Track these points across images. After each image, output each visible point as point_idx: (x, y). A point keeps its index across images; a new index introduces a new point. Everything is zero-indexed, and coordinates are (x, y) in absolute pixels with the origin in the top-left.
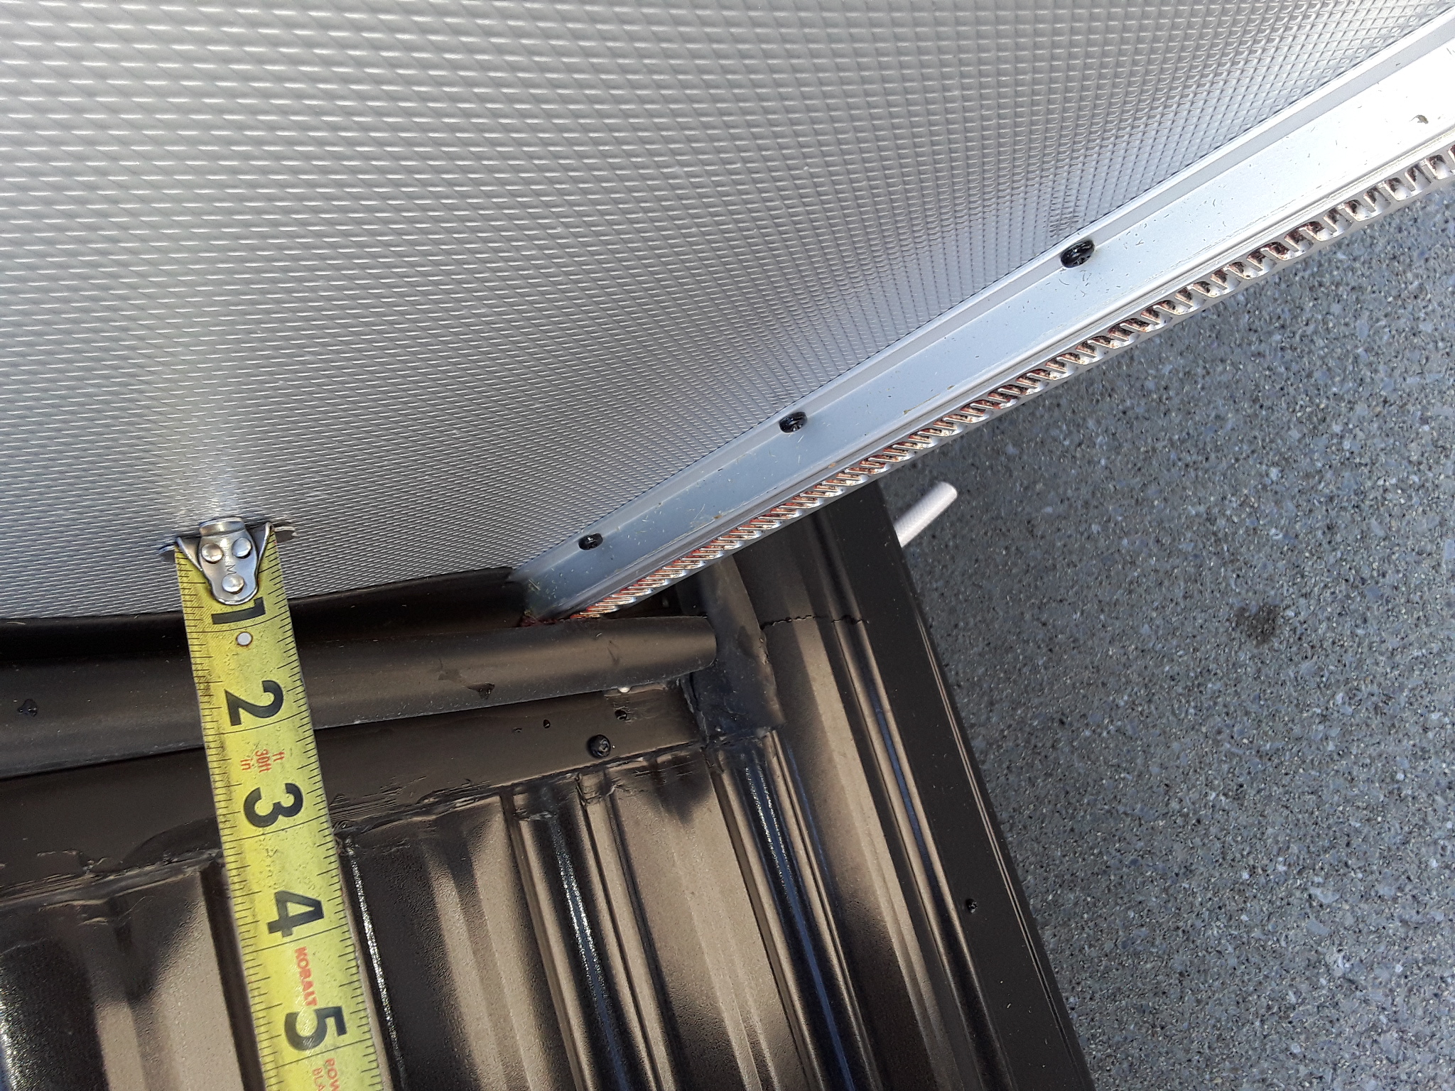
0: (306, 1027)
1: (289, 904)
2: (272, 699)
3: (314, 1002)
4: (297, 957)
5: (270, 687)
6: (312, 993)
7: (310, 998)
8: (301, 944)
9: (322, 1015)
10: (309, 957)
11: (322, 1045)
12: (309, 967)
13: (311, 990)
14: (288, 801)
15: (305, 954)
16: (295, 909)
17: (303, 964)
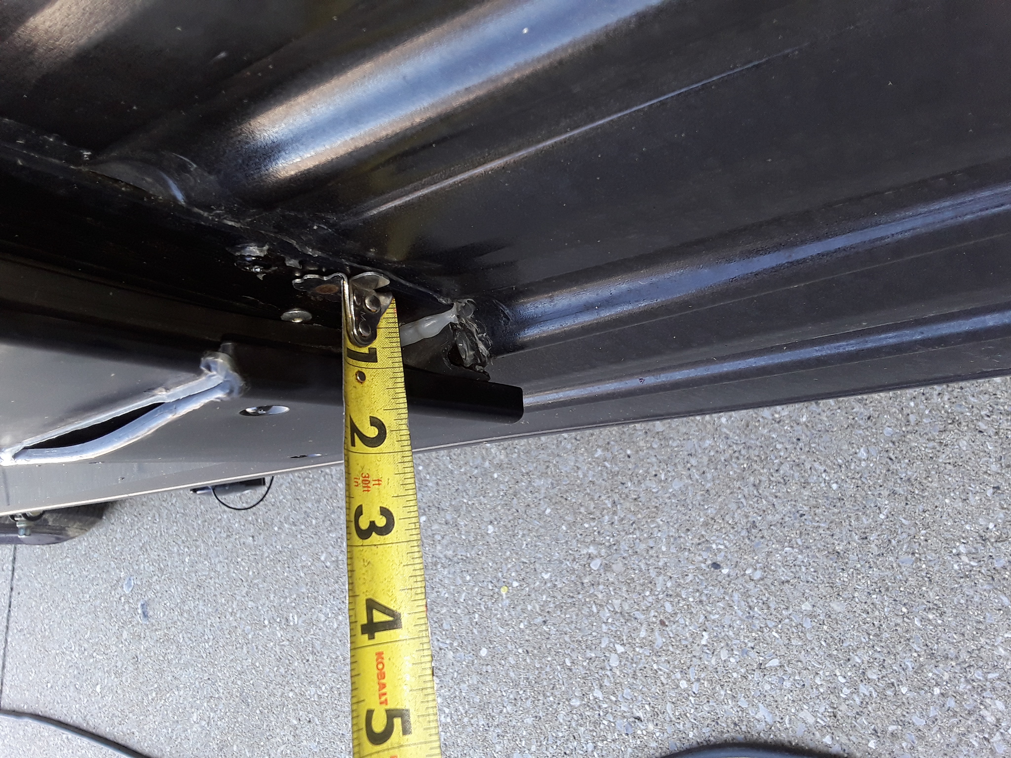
0: (379, 726)
1: (374, 611)
2: (377, 433)
3: (386, 702)
4: (377, 660)
5: (375, 422)
6: (385, 694)
7: (383, 698)
8: (380, 649)
9: (391, 715)
10: (386, 661)
11: (389, 742)
12: (385, 670)
13: (384, 691)
14: (381, 522)
15: (383, 658)
16: (379, 617)
17: (380, 666)
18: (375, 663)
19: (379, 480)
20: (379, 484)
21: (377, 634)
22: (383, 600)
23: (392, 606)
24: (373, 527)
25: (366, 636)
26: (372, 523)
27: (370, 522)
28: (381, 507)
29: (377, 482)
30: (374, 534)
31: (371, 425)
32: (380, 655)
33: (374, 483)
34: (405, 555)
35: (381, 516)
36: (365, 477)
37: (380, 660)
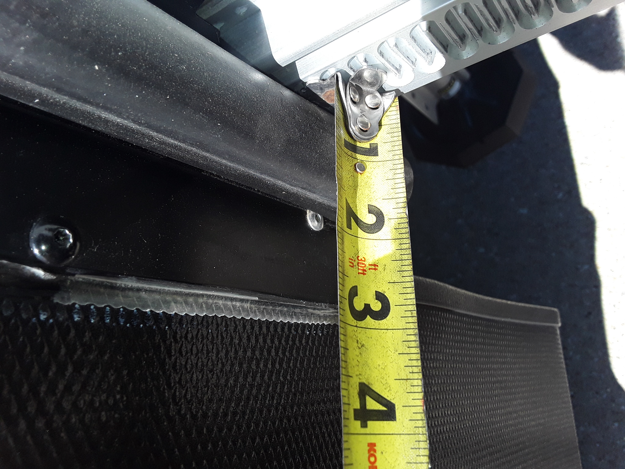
18: (367, 455)
19: (375, 265)
20: (375, 269)
21: (370, 423)
22: (377, 388)
23: (385, 394)
24: (367, 311)
25: (358, 423)
26: (367, 306)
27: (365, 304)
28: (376, 292)
29: (373, 267)
30: (368, 316)
31: (369, 213)
32: (372, 447)
33: (370, 267)
34: (400, 343)
35: (377, 301)
36: (361, 259)
37: (372, 452)
